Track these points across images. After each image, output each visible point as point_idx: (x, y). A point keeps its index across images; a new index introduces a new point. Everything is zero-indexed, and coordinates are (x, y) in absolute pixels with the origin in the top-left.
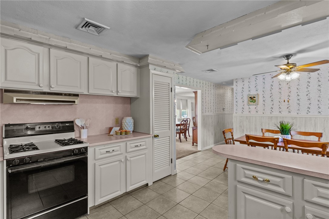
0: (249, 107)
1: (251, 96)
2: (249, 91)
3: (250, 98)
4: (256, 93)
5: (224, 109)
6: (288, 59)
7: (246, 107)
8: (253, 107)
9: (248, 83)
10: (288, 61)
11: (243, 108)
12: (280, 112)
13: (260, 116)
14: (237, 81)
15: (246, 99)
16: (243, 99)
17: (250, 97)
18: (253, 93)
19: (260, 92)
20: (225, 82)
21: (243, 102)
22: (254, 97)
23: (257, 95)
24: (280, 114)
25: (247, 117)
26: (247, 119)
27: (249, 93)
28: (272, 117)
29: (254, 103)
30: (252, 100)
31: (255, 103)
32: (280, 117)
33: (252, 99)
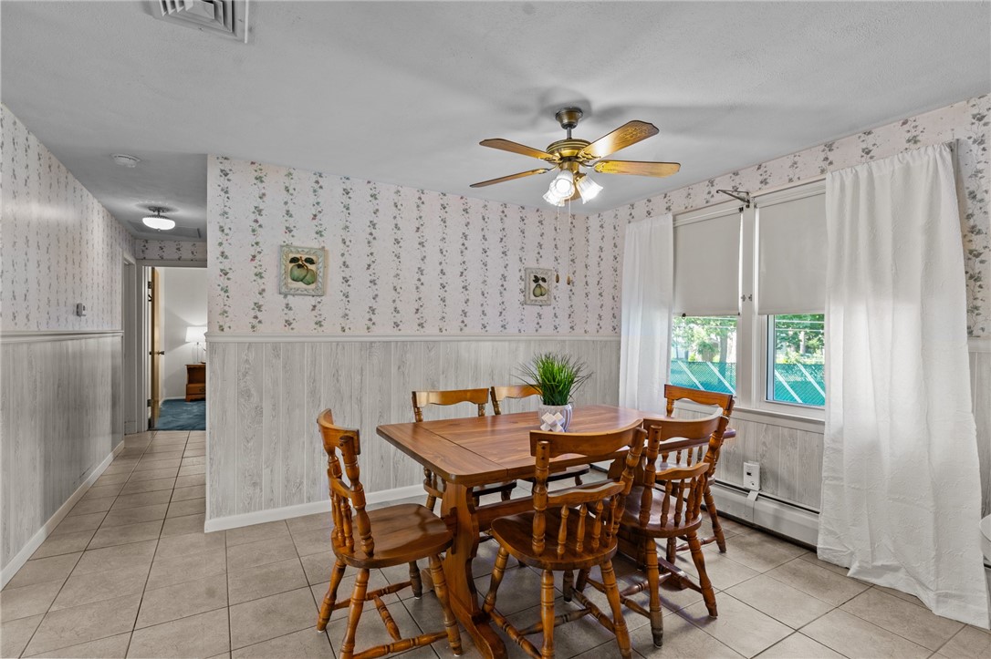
0: (285, 301)
1: (298, 256)
2: (289, 230)
3: (294, 260)
4: (315, 245)
5: (79, 311)
6: (570, 126)
7: (273, 300)
8: (302, 304)
9: (285, 196)
10: (570, 133)
11: (259, 307)
12: (397, 325)
13: (331, 342)
14: (226, 166)
15: (272, 265)
16: (256, 263)
17: (292, 256)
18: (304, 242)
19: (332, 244)
20: (135, 157)
21: (259, 275)
22: (310, 261)
23: (319, 253)
24: (396, 331)
25: (276, 347)
26: (278, 356)
27: (287, 239)
28: (371, 342)
29: (309, 284)
30: (297, 272)
31: (313, 286)
32: (397, 342)
33: (302, 267)
